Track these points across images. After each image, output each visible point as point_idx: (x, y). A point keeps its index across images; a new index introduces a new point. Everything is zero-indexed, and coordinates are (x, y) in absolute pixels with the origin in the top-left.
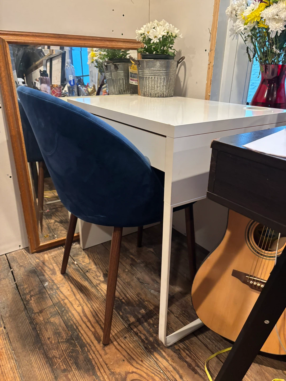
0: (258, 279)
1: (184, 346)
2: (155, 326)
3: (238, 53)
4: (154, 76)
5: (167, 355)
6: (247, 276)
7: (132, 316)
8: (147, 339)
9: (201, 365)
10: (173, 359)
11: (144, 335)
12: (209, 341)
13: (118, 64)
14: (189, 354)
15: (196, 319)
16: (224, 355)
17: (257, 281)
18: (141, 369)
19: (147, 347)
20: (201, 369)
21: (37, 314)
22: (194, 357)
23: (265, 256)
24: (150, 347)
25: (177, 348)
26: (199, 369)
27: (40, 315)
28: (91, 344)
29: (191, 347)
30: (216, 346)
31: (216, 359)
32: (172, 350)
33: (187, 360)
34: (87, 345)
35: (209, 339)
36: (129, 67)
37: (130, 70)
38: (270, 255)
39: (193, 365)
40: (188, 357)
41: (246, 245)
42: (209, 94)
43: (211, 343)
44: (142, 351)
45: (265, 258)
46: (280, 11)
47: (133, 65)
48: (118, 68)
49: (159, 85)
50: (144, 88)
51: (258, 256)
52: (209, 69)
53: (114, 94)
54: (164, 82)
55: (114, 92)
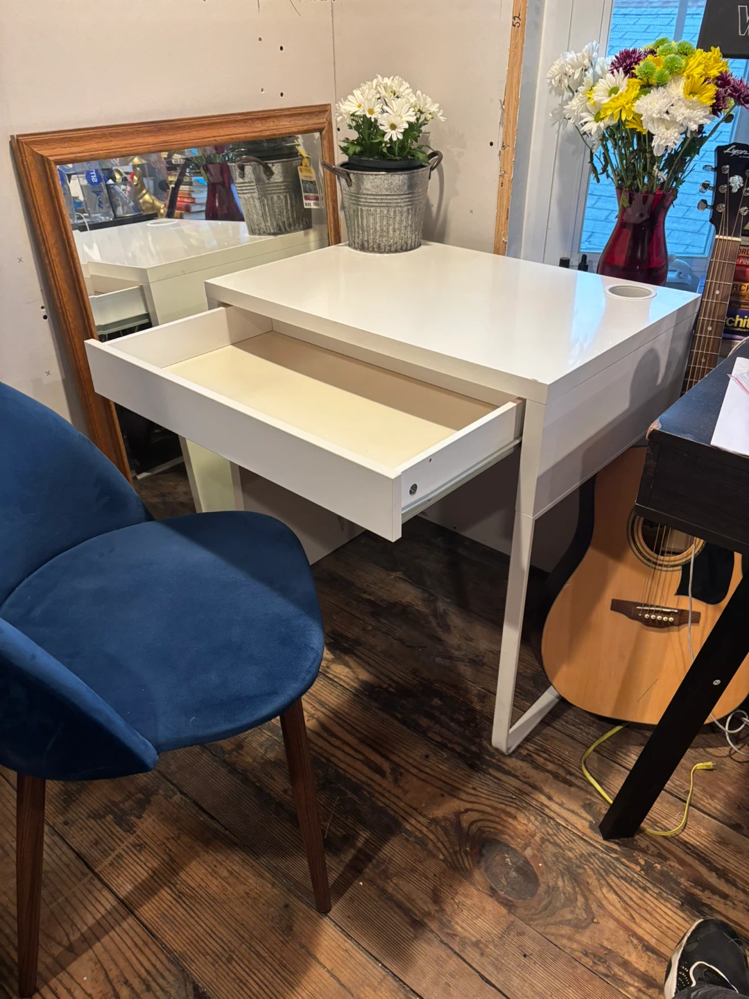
0: (657, 609)
1: (535, 746)
2: (472, 725)
3: (562, 153)
4: (387, 208)
6: (638, 608)
7: (422, 717)
8: (467, 750)
9: (574, 771)
12: (573, 728)
13: (273, 163)
14: (548, 757)
15: (539, 697)
16: (604, 744)
17: (657, 612)
18: (479, 801)
19: (472, 763)
20: (577, 777)
21: (235, 753)
22: (559, 760)
23: (666, 566)
24: (478, 763)
25: (525, 754)
26: (573, 777)
27: (242, 753)
28: (370, 782)
29: (548, 746)
30: (588, 734)
31: (595, 756)
32: (516, 758)
33: (548, 768)
34: (365, 787)
35: (573, 725)
36: (299, 168)
37: (302, 176)
38: (673, 563)
39: (562, 773)
40: (548, 763)
41: (631, 551)
42: (503, 239)
43: (578, 731)
44: (467, 773)
45: (665, 569)
46: (672, 105)
47: (305, 161)
48: (272, 173)
49: (397, 226)
50: (361, 232)
51: (652, 567)
52: (502, 186)
53: (264, 232)
54: (407, 217)
55: (264, 228)
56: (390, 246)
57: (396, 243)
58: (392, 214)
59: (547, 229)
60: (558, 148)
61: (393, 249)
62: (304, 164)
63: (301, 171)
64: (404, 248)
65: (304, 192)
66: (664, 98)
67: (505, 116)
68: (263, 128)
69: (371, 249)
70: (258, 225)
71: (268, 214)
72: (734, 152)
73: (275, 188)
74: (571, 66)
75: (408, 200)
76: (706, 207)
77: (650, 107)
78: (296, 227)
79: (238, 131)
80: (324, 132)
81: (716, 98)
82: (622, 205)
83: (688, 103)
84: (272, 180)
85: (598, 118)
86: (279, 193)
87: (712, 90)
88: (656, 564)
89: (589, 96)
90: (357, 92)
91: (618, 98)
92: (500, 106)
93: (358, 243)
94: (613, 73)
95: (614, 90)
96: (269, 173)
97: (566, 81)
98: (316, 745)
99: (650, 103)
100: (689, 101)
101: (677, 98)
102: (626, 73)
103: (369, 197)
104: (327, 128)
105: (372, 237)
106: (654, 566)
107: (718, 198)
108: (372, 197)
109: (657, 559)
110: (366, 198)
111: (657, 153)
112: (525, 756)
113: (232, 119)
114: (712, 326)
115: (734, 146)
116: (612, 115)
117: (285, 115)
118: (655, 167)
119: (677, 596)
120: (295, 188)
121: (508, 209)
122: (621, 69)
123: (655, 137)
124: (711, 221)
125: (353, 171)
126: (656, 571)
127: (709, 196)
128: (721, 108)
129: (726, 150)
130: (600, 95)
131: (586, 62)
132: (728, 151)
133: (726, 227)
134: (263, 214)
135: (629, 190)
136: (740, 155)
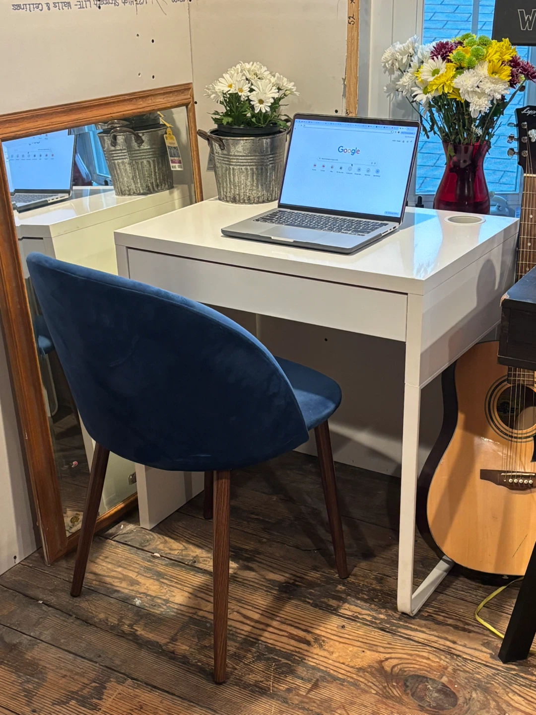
0: (518, 474)
1: (434, 609)
5: (418, 626)
6: (503, 474)
7: (330, 599)
8: (376, 618)
9: (470, 623)
10: (429, 628)
13: (143, 133)
14: (446, 615)
16: (492, 601)
17: (518, 477)
18: (395, 652)
19: (384, 627)
20: (473, 626)
21: (170, 645)
22: (456, 616)
23: (520, 438)
24: (388, 626)
25: (426, 615)
26: (471, 627)
28: (298, 650)
29: (444, 608)
31: (485, 610)
32: (420, 618)
33: (448, 623)
34: (294, 653)
35: (462, 591)
36: (165, 136)
37: (167, 143)
38: (525, 435)
39: (460, 624)
40: (447, 619)
41: (491, 427)
43: (467, 595)
44: (380, 634)
45: (520, 440)
46: (481, 82)
47: (169, 130)
48: (142, 141)
49: (264, 180)
50: (232, 187)
51: (509, 440)
53: (134, 193)
54: (272, 173)
55: (134, 189)
56: (259, 197)
57: (263, 195)
58: (260, 170)
61: (261, 200)
62: (168, 133)
63: (167, 138)
64: (269, 199)
65: (171, 156)
66: (474, 77)
67: (347, 90)
68: (144, 105)
69: (242, 201)
70: (128, 187)
71: (138, 177)
72: (529, 112)
73: (145, 154)
74: (400, 53)
75: (272, 159)
76: (514, 154)
77: (465, 83)
78: (163, 187)
79: (127, 109)
80: (189, 106)
81: (511, 76)
82: (450, 155)
83: (492, 80)
84: (142, 147)
85: (426, 92)
86: (148, 158)
87: (508, 70)
88: (512, 437)
89: (416, 75)
90: (226, 76)
91: (440, 77)
92: (342, 82)
93: (230, 197)
94: (433, 59)
95: (435, 72)
96: (140, 141)
97: (397, 64)
98: (243, 630)
99: (465, 81)
100: (492, 78)
101: (484, 77)
102: (444, 59)
103: (241, 158)
104: (191, 103)
105: (242, 191)
106: (510, 438)
107: (522, 146)
108: (243, 158)
109: (512, 433)
110: (237, 159)
111: (473, 116)
112: (426, 616)
113: (121, 99)
114: (530, 242)
115: (528, 108)
116: (437, 89)
118: (473, 125)
119: (533, 463)
120: (162, 153)
122: (439, 56)
123: (471, 104)
124: (519, 163)
125: (226, 138)
126: (513, 443)
127: (515, 145)
128: (515, 82)
129: (523, 111)
130: (425, 73)
131: (411, 50)
132: (524, 112)
133: (530, 167)
134: (133, 177)
135: (454, 143)
136: (534, 114)
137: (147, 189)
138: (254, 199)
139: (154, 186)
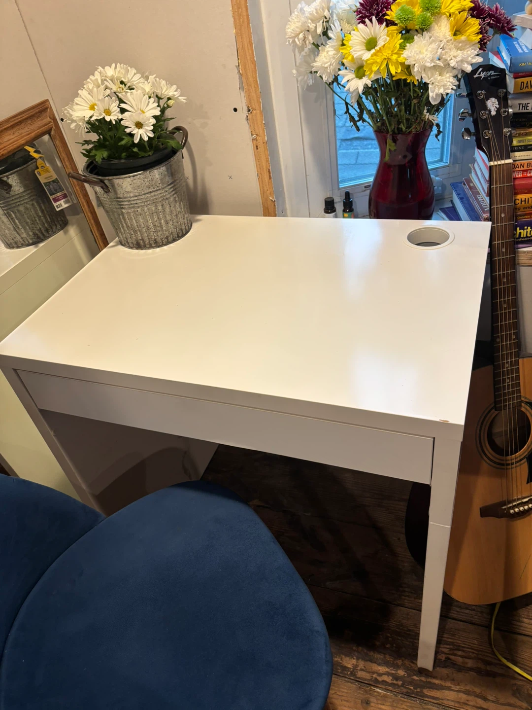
0: (518, 502)
1: (448, 647)
2: (387, 646)
4: (154, 205)
5: (441, 679)
6: (503, 507)
7: (343, 656)
8: (396, 678)
9: (493, 660)
10: (453, 680)
11: (388, 674)
12: (467, 611)
13: (7, 176)
14: (464, 654)
17: (518, 505)
19: (409, 691)
20: (497, 665)
22: (474, 653)
23: (514, 463)
24: (412, 688)
25: (445, 659)
26: (493, 666)
29: (458, 642)
30: (481, 612)
31: (500, 636)
32: (441, 667)
33: (469, 666)
36: (36, 172)
37: (42, 180)
38: (519, 459)
39: (482, 666)
40: (466, 660)
41: (484, 461)
42: (271, 199)
45: (514, 466)
46: (443, 49)
47: (40, 162)
48: (10, 186)
49: (168, 218)
50: (132, 233)
51: (504, 469)
52: (257, 149)
54: (175, 206)
55: (21, 240)
56: (167, 238)
57: (172, 233)
58: (160, 208)
59: (306, 176)
60: (301, 97)
61: (170, 240)
62: (39, 166)
63: (40, 174)
64: (180, 235)
65: (51, 195)
66: (432, 43)
67: (244, 80)
69: (148, 246)
70: (13, 239)
71: (20, 227)
73: (18, 200)
74: (312, 20)
75: (172, 190)
76: (470, 134)
77: (420, 56)
78: (54, 230)
80: (53, 133)
81: (481, 33)
82: (389, 150)
83: (456, 44)
84: (12, 193)
85: (360, 75)
86: (24, 203)
87: (475, 24)
88: (506, 465)
89: (342, 51)
90: (83, 93)
91: (379, 51)
92: (236, 71)
93: (132, 243)
94: (364, 23)
95: (371, 44)
96: (7, 186)
97: (310, 38)
99: (419, 52)
100: (456, 42)
101: (445, 41)
102: (380, 22)
103: (132, 199)
104: (54, 127)
105: (146, 235)
106: (505, 467)
108: (136, 198)
109: (508, 460)
111: (434, 102)
112: (445, 661)
115: (481, 69)
116: (378, 70)
117: (5, 129)
119: (529, 484)
120: (40, 193)
121: (269, 170)
122: (374, 18)
123: (430, 86)
124: (478, 147)
125: (107, 178)
126: (508, 470)
129: (474, 74)
130: (357, 50)
131: (326, 12)
132: (476, 76)
133: (497, 152)
134: (14, 228)
135: (393, 134)
136: (488, 76)
137: (36, 237)
138: (162, 241)
139: (43, 231)
